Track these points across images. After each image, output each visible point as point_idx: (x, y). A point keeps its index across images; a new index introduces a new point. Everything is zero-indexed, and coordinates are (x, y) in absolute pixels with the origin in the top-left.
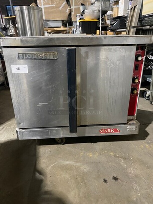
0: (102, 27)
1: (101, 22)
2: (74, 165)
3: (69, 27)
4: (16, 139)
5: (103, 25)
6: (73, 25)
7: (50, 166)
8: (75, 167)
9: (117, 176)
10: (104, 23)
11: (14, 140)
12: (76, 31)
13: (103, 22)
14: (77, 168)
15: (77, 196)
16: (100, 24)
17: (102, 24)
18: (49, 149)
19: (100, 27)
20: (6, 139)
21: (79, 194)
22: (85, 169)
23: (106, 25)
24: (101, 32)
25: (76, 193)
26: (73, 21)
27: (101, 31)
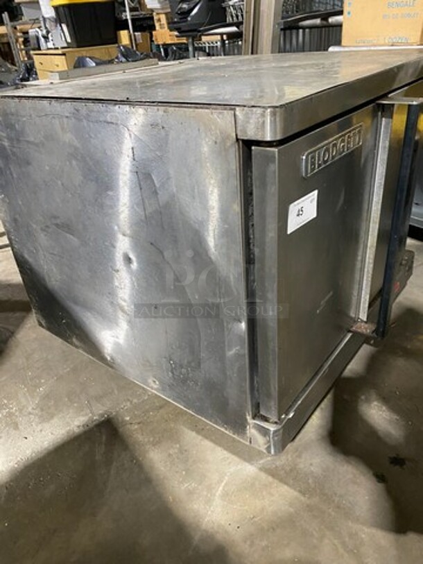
0: (132, 20)
1: (129, 3)
2: (277, 467)
3: (12, 23)
4: (45, 452)
5: (135, 13)
6: (22, 15)
7: (215, 495)
8: (283, 469)
9: (398, 455)
10: (138, 6)
11: (40, 456)
12: (46, 38)
13: (133, 3)
14: (291, 470)
15: (341, 550)
16: (125, 11)
17: (132, 10)
18: (178, 446)
19: (127, 20)
20: (11, 464)
21: (344, 544)
22: (311, 464)
23: (143, 13)
24: (135, 35)
25: (334, 545)
26: (19, 4)
27: (134, 31)
